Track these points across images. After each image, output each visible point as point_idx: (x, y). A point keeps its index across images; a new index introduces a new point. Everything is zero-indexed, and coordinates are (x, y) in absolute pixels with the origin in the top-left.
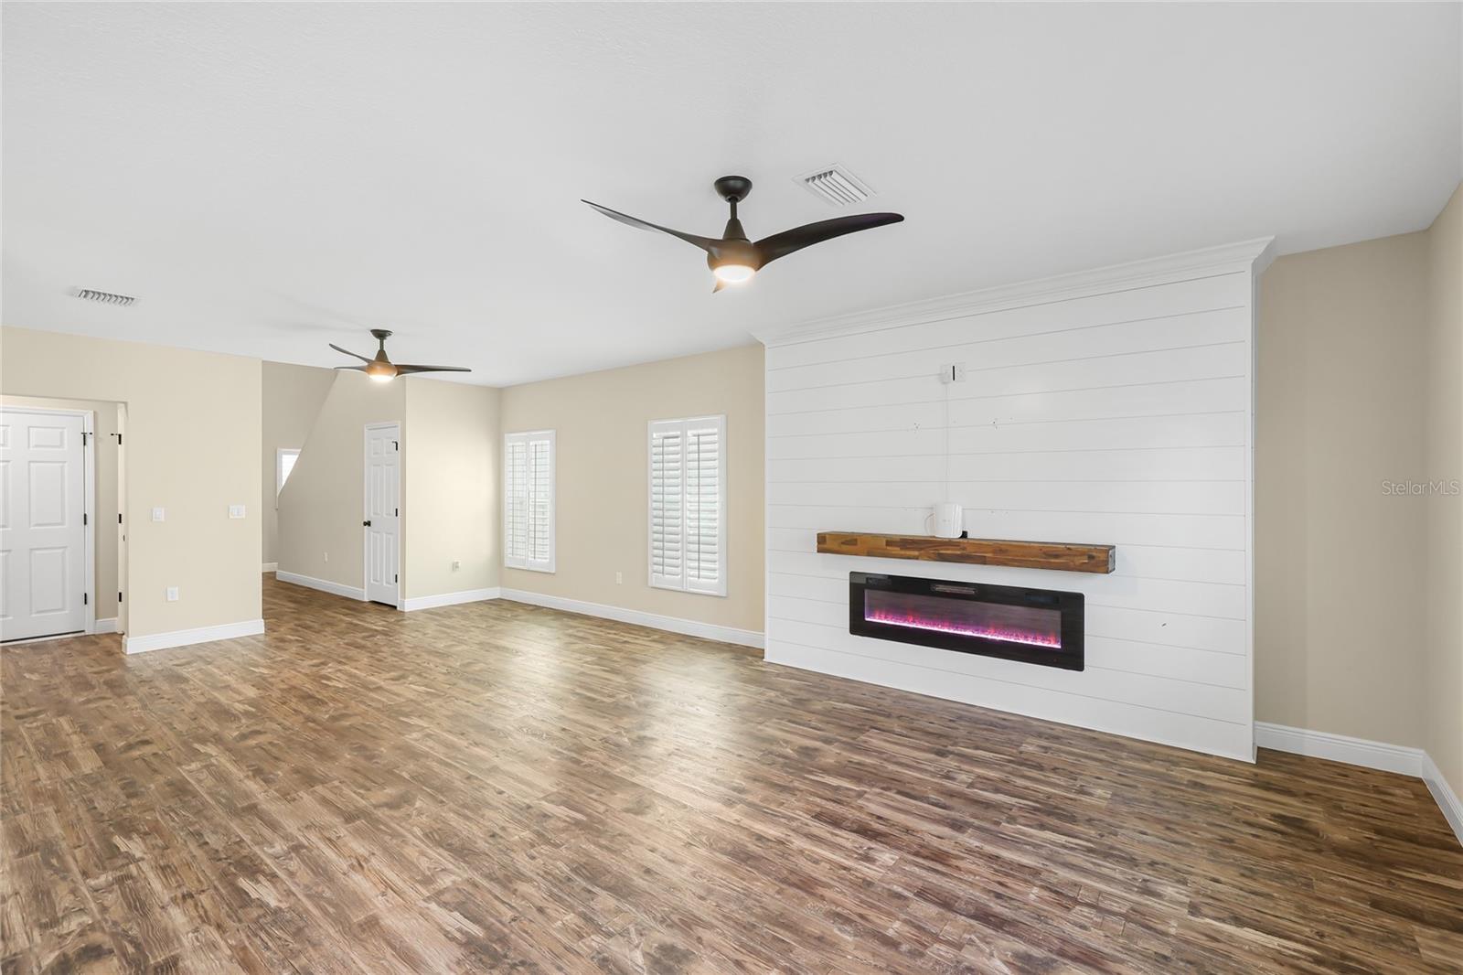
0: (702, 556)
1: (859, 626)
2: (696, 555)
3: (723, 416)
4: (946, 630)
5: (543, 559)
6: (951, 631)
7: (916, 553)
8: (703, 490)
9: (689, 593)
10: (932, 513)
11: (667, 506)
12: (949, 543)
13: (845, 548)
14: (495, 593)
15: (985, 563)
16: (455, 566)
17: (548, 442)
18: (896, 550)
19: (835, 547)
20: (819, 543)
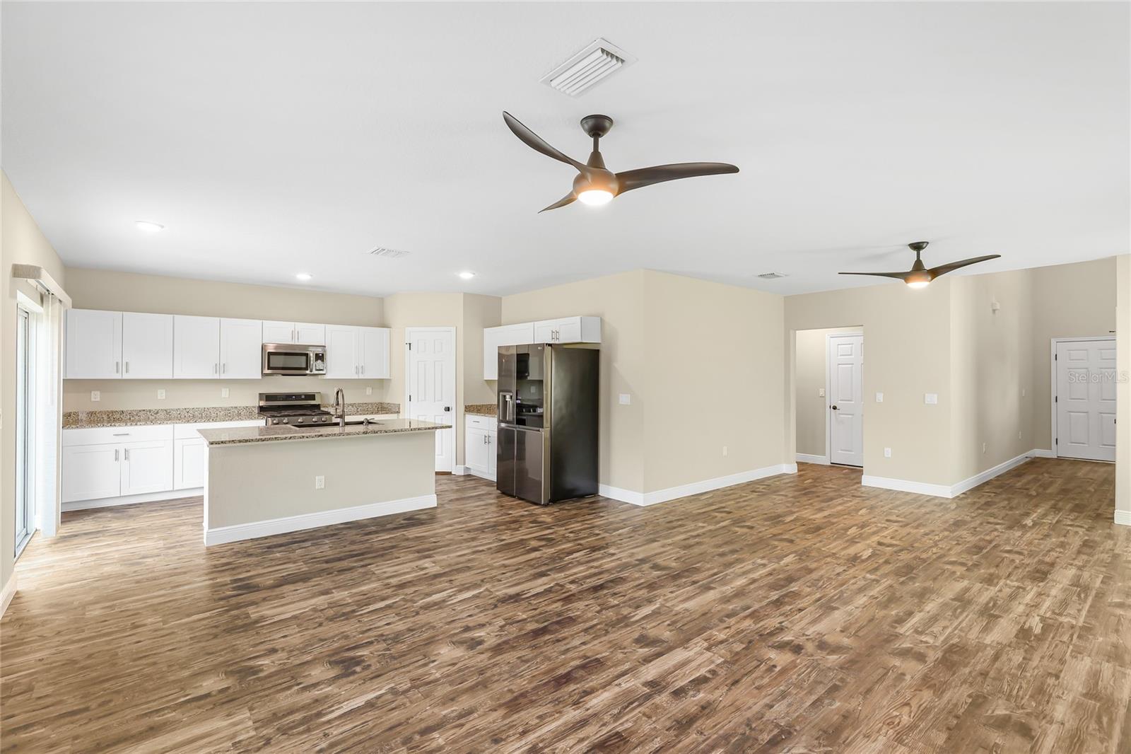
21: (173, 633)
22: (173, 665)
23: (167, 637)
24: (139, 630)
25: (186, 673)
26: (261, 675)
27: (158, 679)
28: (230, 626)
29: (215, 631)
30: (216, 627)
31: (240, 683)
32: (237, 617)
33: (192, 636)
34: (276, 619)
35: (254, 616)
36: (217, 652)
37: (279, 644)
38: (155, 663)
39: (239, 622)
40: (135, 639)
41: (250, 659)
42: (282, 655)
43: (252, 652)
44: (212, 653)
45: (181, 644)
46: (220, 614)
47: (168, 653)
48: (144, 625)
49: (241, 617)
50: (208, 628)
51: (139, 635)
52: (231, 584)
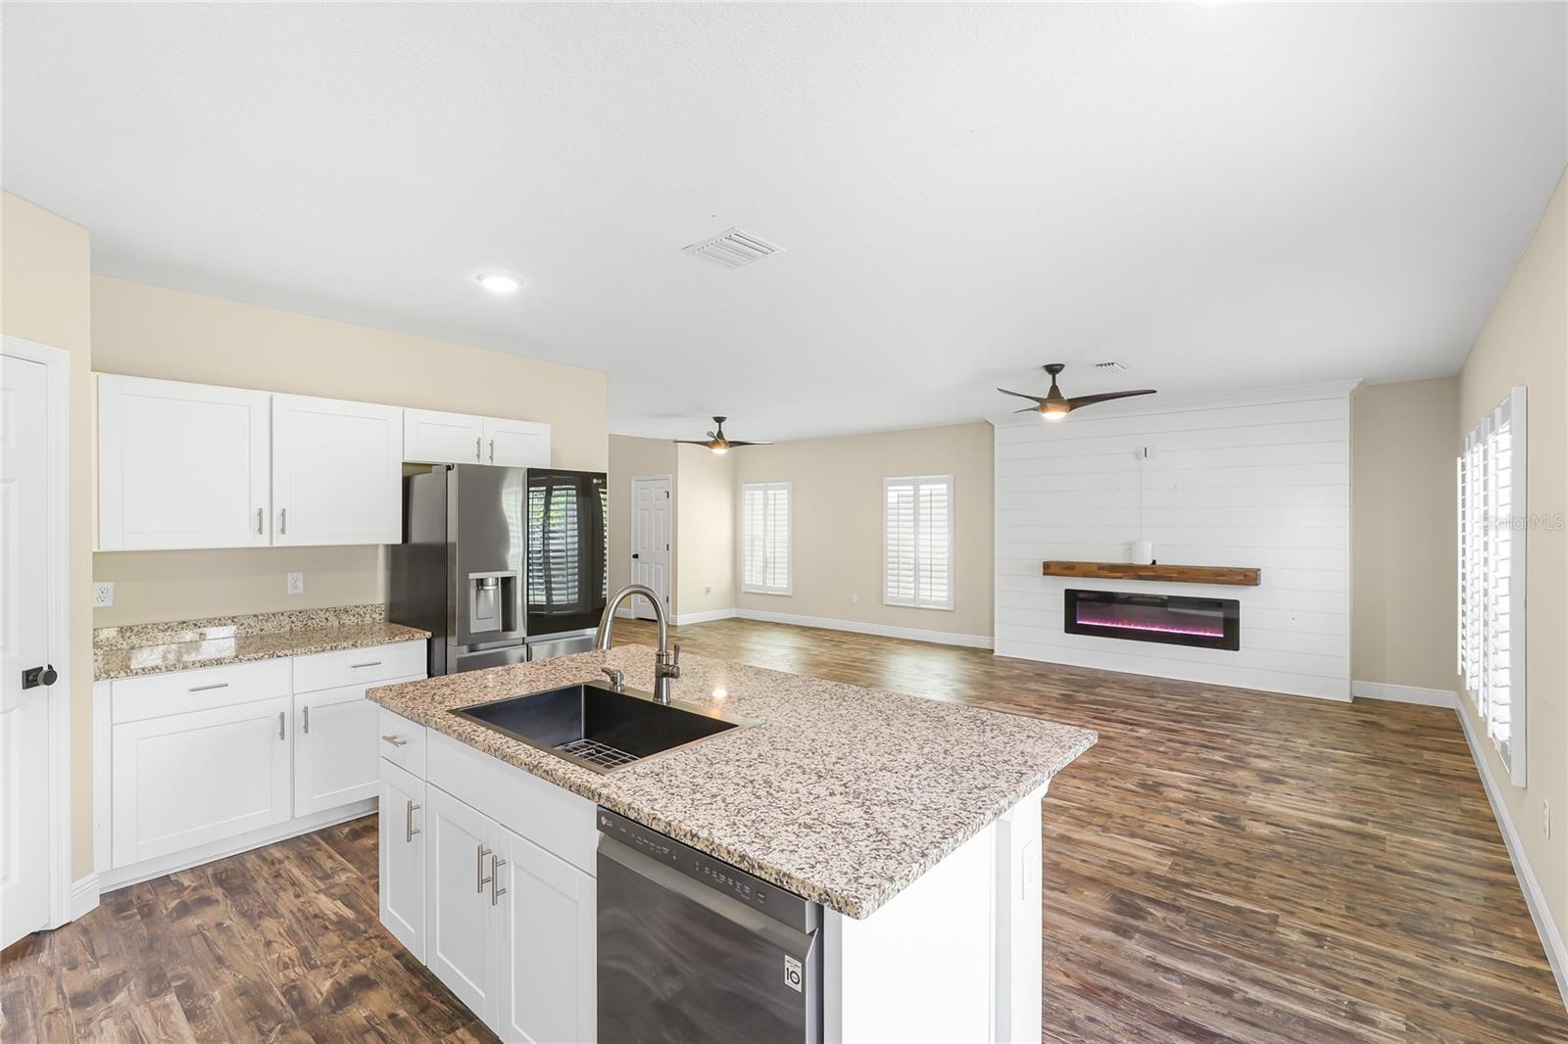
0: (934, 580)
1: (1072, 627)
2: (929, 580)
3: (952, 475)
4: (1139, 628)
5: (781, 582)
6: (1144, 628)
7: (1120, 575)
8: (934, 530)
9: (923, 609)
10: (1130, 547)
11: (901, 543)
12: (1145, 568)
13: (1065, 572)
14: (733, 613)
15: (1171, 581)
16: (708, 591)
17: (785, 491)
18: (1106, 573)
19: (1058, 571)
20: (1044, 568)
21: (1272, 897)
22: (1287, 861)
23: (1280, 895)
24: (1313, 928)
25: (1279, 848)
26: (1218, 814)
27: (1306, 857)
28: (1203, 866)
29: (1224, 871)
30: (1218, 874)
31: (1238, 818)
32: (1186, 872)
33: (1252, 880)
34: (1151, 845)
35: (1168, 862)
36: (1239, 849)
37: (1182, 824)
38: (1305, 873)
39: (1190, 864)
40: (1322, 917)
41: (1214, 828)
42: (1186, 816)
43: (1208, 831)
44: (1244, 850)
45: (1269, 877)
46: (1201, 887)
47: (1287, 875)
48: (1305, 933)
49: (1182, 869)
50: (1229, 879)
51: (1316, 921)
52: (1137, 930)
